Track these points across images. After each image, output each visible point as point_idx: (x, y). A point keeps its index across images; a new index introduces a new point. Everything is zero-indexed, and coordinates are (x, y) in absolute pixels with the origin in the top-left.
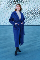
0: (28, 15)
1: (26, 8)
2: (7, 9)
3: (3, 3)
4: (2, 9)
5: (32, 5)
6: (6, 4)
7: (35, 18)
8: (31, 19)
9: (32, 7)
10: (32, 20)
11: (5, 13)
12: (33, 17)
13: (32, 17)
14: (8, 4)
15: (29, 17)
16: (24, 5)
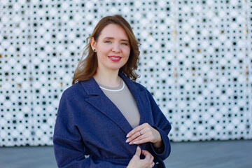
0: (199, 81)
1: (186, 39)
3: (48, 18)
4: (42, 49)
5: (216, 21)
8: (215, 101)
9: (216, 32)
13: (224, 92)
15: (206, 92)
16: (168, 21)
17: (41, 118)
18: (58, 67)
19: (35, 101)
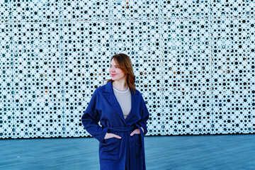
1: (170, 65)
2: (91, 70)
3: (75, 50)
4: (71, 71)
6: (87, 50)
7: (206, 103)
8: (190, 108)
10: (196, 114)
11: (84, 87)
12: (200, 101)
13: (196, 102)
14: (95, 49)
15: (183, 102)
16: (157, 53)
17: (70, 118)
18: (81, 83)
19: (66, 106)
